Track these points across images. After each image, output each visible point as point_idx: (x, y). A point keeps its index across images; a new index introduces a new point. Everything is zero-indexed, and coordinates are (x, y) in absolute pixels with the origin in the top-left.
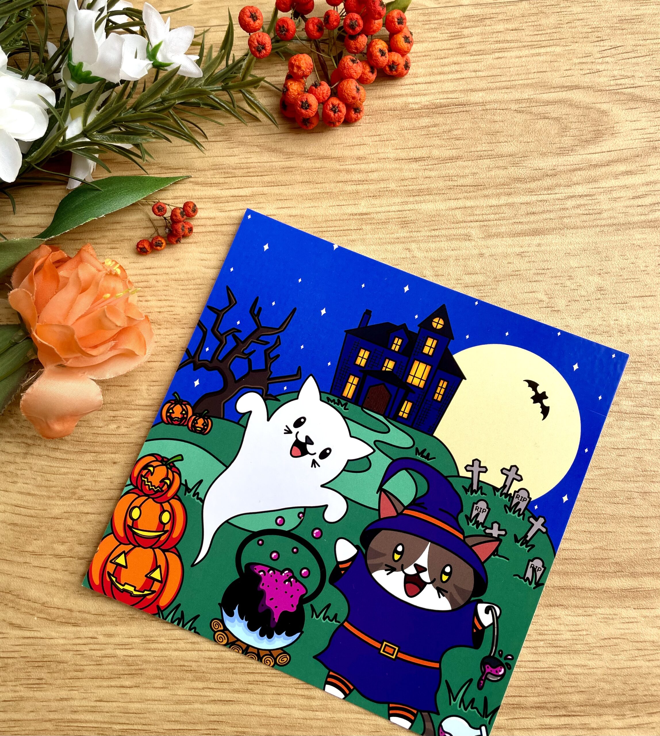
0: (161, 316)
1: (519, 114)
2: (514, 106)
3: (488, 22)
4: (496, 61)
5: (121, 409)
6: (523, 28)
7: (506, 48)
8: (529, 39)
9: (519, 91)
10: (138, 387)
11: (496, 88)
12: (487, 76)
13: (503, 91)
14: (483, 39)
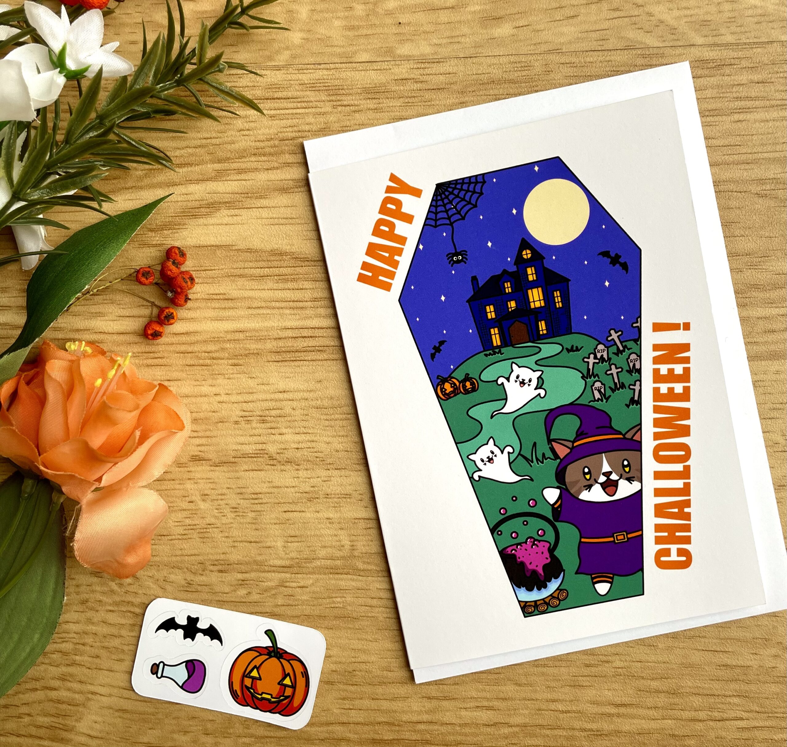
0: (299, 454)
1: (761, 199)
2: (755, 188)
3: (727, 70)
4: (735, 126)
5: (252, 570)
6: (772, 80)
7: (749, 108)
8: (778, 96)
9: (763, 167)
10: (273, 544)
11: (733, 163)
12: (723, 146)
13: (743, 167)
14: (720, 94)
